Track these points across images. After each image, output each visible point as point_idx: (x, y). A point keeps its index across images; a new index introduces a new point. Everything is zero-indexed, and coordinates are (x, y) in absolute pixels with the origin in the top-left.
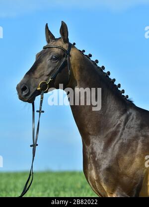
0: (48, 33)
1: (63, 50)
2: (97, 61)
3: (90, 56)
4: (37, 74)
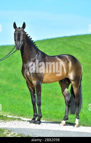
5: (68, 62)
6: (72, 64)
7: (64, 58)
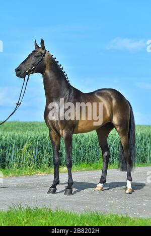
0: (36, 44)
1: (42, 53)
2: (58, 62)
3: (55, 58)
4: (27, 64)
5: (111, 100)
6: (117, 102)
7: (105, 95)
